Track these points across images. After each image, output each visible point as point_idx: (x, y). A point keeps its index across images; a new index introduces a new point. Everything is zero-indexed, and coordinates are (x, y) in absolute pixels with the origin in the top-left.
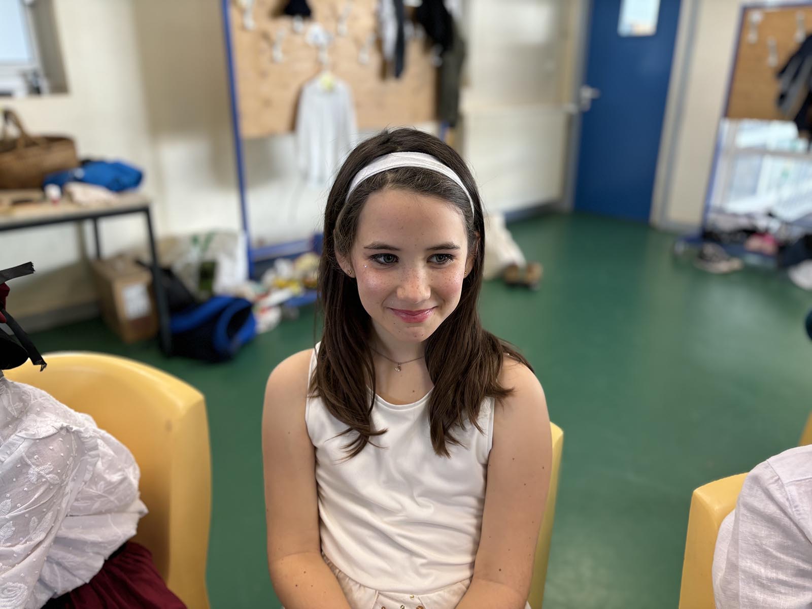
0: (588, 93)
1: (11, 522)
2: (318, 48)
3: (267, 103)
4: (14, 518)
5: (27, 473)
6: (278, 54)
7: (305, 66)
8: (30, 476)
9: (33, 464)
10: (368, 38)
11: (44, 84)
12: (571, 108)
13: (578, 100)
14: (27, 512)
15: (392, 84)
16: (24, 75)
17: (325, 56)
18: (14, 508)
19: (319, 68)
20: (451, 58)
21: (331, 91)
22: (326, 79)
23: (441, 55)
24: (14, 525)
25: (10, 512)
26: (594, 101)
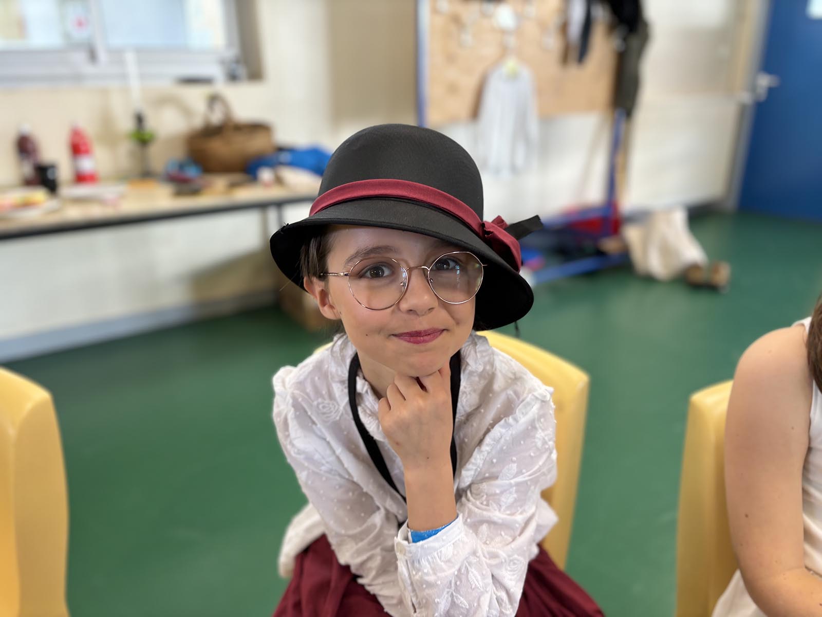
0: (765, 81)
1: (514, 488)
2: (503, 32)
3: (453, 89)
4: (518, 484)
5: (534, 437)
6: (468, 38)
7: (490, 51)
8: (537, 440)
9: (541, 428)
10: (553, 21)
11: (242, 71)
12: (746, 97)
13: (753, 88)
14: (530, 480)
15: (574, 71)
16: (222, 62)
17: (512, 41)
18: (520, 473)
19: (504, 52)
20: (634, 42)
21: (514, 77)
22: (511, 64)
23: (625, 39)
24: (516, 492)
25: (515, 477)
26: (771, 91)
